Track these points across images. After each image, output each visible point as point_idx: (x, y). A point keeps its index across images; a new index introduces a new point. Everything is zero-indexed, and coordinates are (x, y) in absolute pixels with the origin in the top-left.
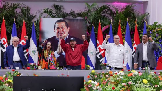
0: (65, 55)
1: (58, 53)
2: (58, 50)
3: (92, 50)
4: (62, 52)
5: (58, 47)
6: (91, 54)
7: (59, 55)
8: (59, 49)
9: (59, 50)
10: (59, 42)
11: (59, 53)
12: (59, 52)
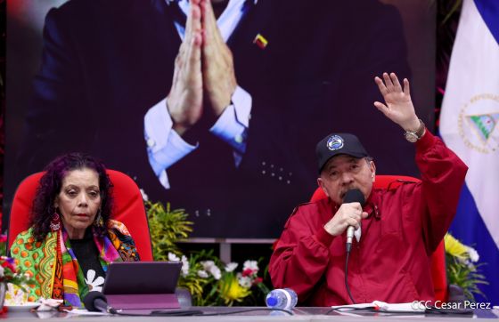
0: (238, 139)
1: (175, 126)
2: (177, 98)
3: (483, 96)
4: (210, 112)
5: (180, 73)
6: (474, 135)
7: (185, 137)
8: (190, 84)
9: (190, 100)
10: (182, 19)
11: (186, 123)
12: (187, 112)
